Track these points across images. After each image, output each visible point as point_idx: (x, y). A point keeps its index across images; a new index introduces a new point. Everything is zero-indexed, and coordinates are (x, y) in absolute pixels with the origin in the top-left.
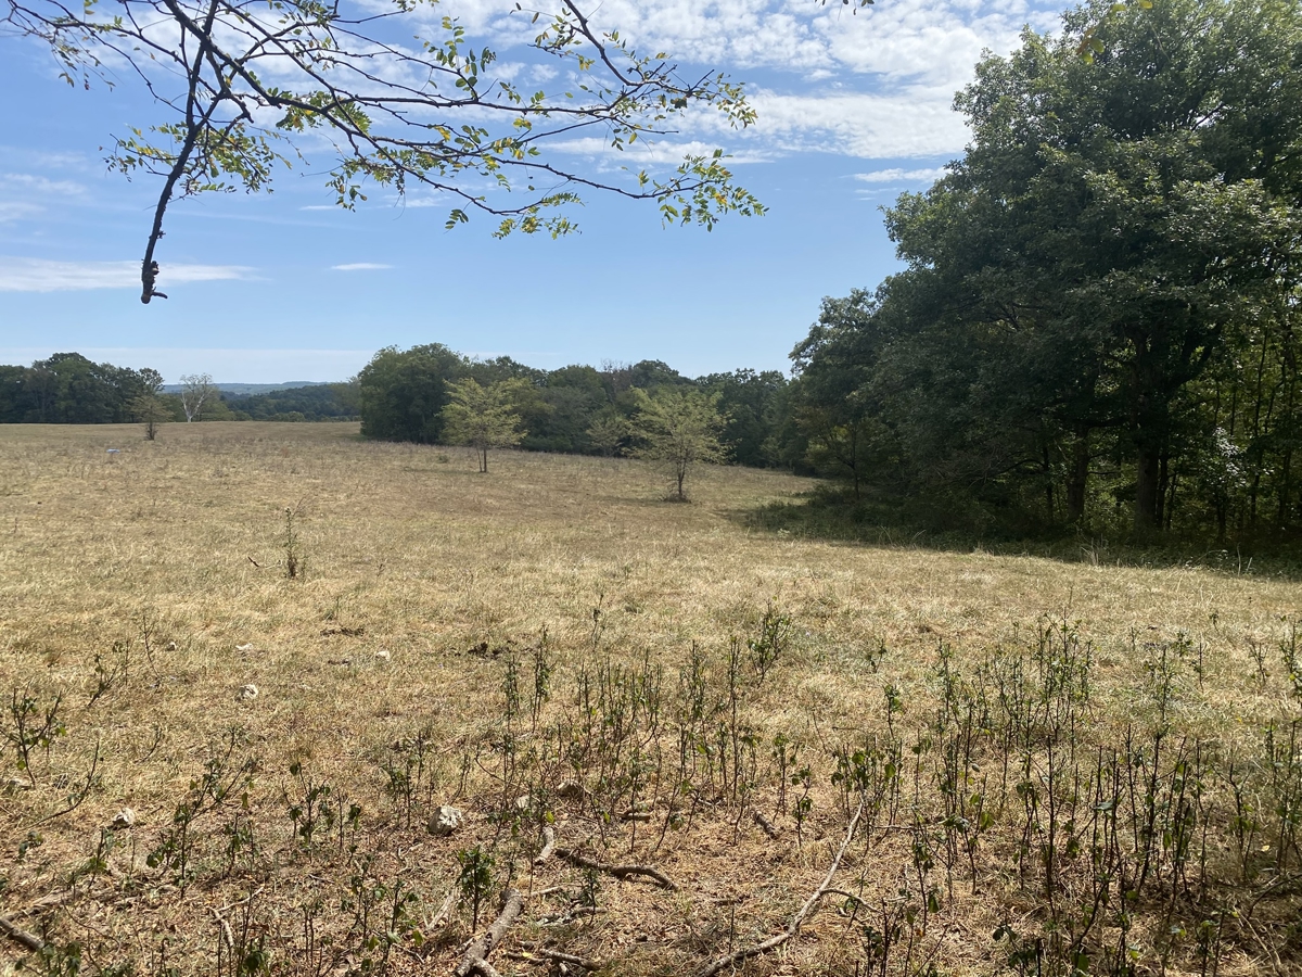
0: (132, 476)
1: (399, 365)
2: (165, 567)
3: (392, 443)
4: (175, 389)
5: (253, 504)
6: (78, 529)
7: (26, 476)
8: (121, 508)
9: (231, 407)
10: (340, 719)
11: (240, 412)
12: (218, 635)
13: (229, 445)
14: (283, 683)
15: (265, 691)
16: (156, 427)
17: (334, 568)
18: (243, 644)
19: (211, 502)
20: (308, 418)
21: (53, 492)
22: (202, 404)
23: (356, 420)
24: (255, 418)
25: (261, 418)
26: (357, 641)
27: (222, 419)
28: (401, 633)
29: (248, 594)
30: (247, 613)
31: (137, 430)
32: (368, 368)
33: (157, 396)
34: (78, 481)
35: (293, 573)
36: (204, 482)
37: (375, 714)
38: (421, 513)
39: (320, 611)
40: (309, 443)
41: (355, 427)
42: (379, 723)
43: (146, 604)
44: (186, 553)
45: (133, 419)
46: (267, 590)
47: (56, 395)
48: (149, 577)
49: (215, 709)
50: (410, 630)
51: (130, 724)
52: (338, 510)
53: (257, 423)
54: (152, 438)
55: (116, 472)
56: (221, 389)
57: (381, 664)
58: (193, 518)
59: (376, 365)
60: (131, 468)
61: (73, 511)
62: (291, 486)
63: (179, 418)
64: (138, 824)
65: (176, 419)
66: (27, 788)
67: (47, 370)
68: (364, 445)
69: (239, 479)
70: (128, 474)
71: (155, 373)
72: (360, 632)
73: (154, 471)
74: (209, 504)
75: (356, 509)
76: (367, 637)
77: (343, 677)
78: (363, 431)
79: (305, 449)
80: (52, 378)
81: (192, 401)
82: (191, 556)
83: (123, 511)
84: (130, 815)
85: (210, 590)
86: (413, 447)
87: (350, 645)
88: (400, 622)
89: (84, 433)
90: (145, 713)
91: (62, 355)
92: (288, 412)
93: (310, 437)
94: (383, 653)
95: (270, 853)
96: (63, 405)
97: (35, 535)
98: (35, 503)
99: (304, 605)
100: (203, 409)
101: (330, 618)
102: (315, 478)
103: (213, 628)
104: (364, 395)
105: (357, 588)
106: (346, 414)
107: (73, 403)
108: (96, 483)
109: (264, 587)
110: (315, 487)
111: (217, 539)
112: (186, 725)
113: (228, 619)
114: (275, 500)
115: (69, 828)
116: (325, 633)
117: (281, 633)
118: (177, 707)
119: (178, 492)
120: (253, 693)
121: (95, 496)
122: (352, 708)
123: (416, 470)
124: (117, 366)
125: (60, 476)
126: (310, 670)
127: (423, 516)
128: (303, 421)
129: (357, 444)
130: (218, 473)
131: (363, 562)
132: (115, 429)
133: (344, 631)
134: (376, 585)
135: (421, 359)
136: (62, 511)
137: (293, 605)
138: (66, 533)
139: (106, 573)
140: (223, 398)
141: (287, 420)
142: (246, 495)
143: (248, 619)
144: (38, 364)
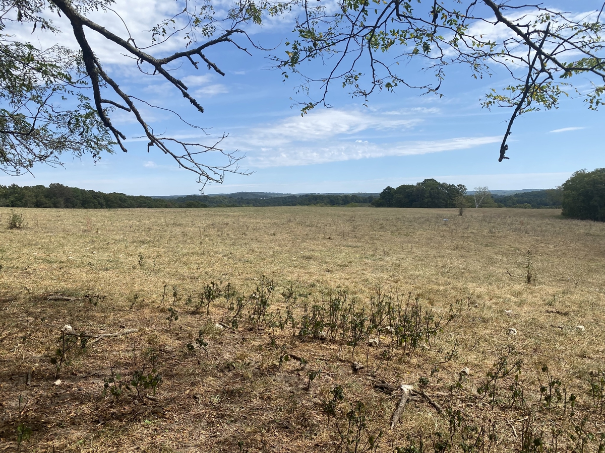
0: (454, 231)
1: (586, 179)
2: (470, 272)
3: (579, 221)
4: (471, 193)
5: (507, 247)
6: (433, 252)
7: (414, 229)
8: (450, 244)
9: (495, 201)
10: (559, 353)
11: (500, 203)
12: (496, 304)
13: (494, 219)
14: (528, 331)
15: (520, 333)
16: (463, 210)
17: (550, 281)
18: (508, 310)
19: (487, 245)
20: (533, 207)
21: (424, 236)
22: (483, 200)
23: (559, 208)
24: (506, 206)
25: (510, 206)
26: (565, 319)
27: (491, 207)
28: (590, 318)
29: (508, 288)
30: (508, 296)
31: (455, 212)
32: (568, 181)
33: (464, 196)
34: (433, 232)
35: (529, 281)
36: (484, 235)
37: (578, 355)
38: (596, 258)
39: (544, 301)
40: (534, 219)
41: (559, 211)
42: (580, 360)
43: (464, 286)
44: (478, 266)
45: (454, 206)
46: (517, 287)
47: (424, 196)
48: (464, 275)
49: (498, 336)
50: (595, 318)
51: (463, 334)
52: (550, 253)
53: (508, 209)
54: (461, 215)
55: (448, 229)
56: (492, 193)
57: (579, 332)
58: (479, 251)
59: (573, 180)
60: (454, 227)
61: (431, 244)
62: (525, 239)
63: (473, 206)
64: (471, 375)
65: (471, 207)
66: (429, 350)
67: (422, 186)
68: (563, 221)
69: (500, 235)
70: (452, 230)
71: (464, 186)
72: (566, 314)
73: (463, 229)
74: (486, 245)
75: (559, 253)
76: (570, 317)
77: (560, 334)
78: (563, 214)
79: (532, 222)
80: (423, 189)
81: (479, 199)
82: (480, 268)
83: (451, 246)
84: (468, 370)
85: (491, 284)
86: (592, 223)
87: (561, 320)
88: (589, 313)
89: (434, 212)
90: (468, 331)
91: (428, 179)
92: (523, 204)
93: (534, 216)
94: (581, 327)
95: (529, 404)
96: (426, 200)
97: (418, 252)
98: (417, 240)
99: (536, 297)
100: (484, 202)
101: (550, 305)
102: (537, 236)
103: (494, 301)
104: (565, 195)
105: (563, 293)
106: (553, 205)
107: (430, 199)
108: (439, 233)
109: (515, 285)
110: (537, 241)
111: (491, 261)
112: (486, 340)
113: (500, 298)
114: (517, 245)
115: (445, 369)
116: (547, 311)
117: (525, 308)
118: (482, 331)
119: (473, 239)
120: (515, 332)
121: (439, 238)
122: (565, 350)
123: (594, 235)
124: (448, 184)
125: (426, 230)
126: (541, 328)
127: (597, 260)
128: (530, 208)
129: (559, 220)
130: (491, 232)
131: (565, 280)
132: (446, 211)
133: (558, 312)
134: (574, 292)
135: (599, 176)
136: (427, 244)
137: (530, 296)
138: (429, 253)
139: (446, 271)
140: (492, 197)
141: (522, 208)
142: (503, 242)
143: (509, 300)
144: (419, 184)
